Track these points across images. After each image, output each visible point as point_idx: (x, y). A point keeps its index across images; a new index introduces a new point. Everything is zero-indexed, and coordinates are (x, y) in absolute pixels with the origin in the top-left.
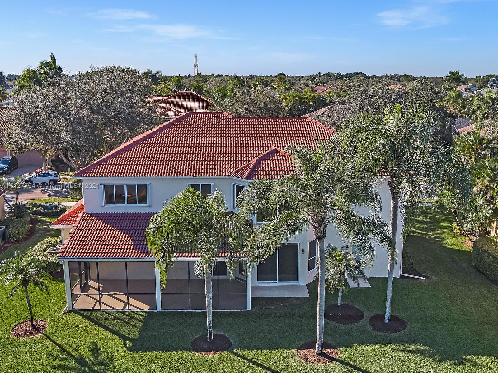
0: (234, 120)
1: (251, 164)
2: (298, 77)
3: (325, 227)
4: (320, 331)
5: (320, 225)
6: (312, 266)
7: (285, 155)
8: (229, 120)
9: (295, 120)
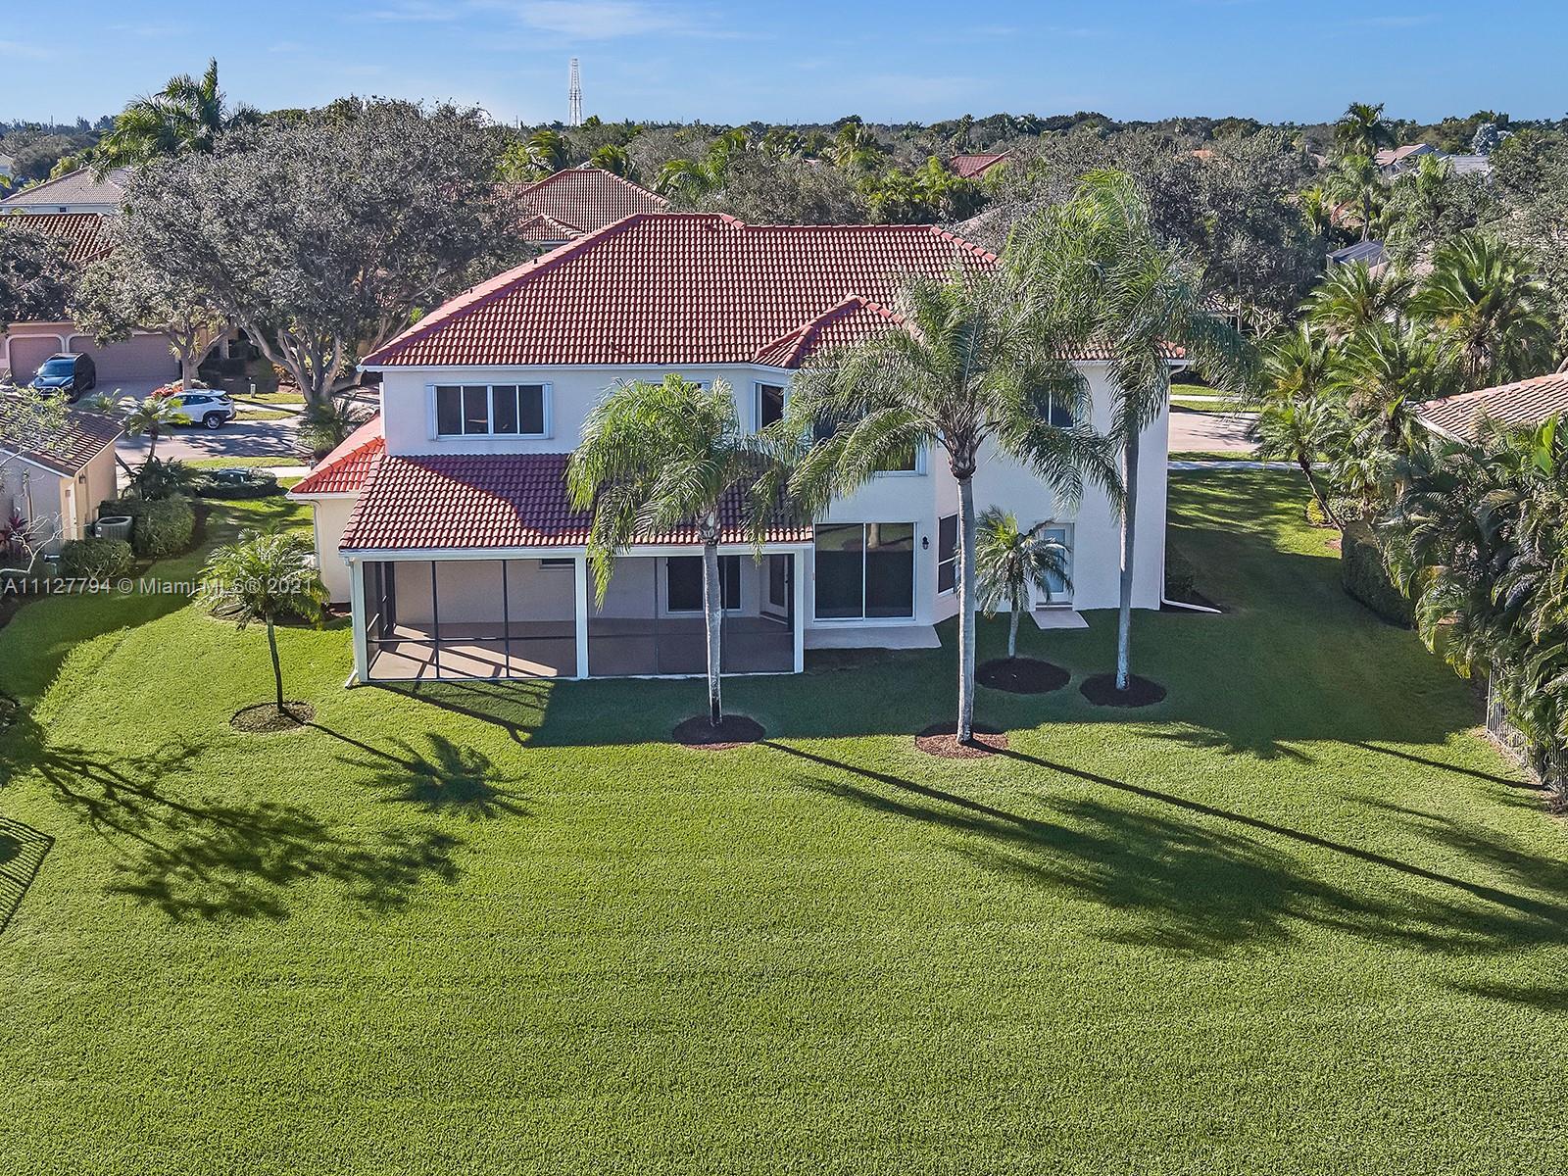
0: (750, 234)
1: (798, 334)
2: (902, 128)
3: (973, 449)
4: (966, 687)
5: (962, 446)
6: (947, 579)
7: (878, 314)
8: (738, 234)
9: (903, 234)
